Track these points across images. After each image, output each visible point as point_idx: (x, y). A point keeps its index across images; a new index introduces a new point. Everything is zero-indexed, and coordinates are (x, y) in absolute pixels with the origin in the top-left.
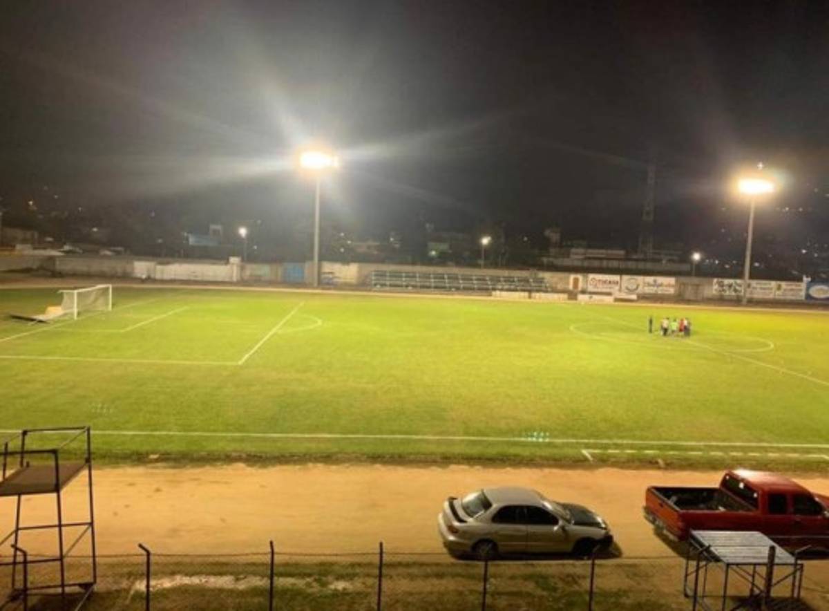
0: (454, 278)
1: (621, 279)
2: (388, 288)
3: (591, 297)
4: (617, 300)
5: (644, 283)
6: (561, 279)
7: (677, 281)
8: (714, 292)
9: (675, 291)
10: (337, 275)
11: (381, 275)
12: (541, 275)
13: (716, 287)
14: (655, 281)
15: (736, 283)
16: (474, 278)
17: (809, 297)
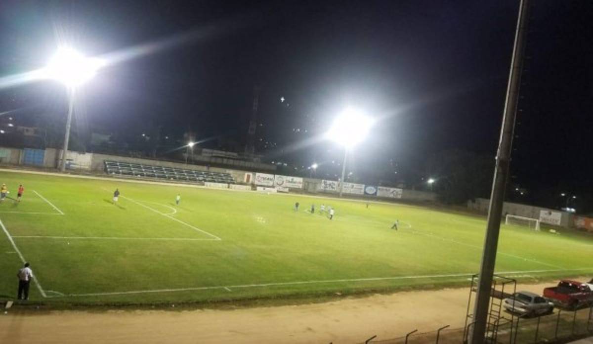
0: (170, 170)
1: (274, 177)
2: (120, 175)
3: (264, 189)
4: (278, 191)
5: (287, 180)
6: (239, 175)
7: (303, 181)
8: (322, 188)
9: (303, 186)
10: (74, 162)
11: (113, 164)
12: (228, 171)
13: (323, 185)
14: (292, 179)
15: (333, 183)
16: (184, 171)
17: (365, 193)
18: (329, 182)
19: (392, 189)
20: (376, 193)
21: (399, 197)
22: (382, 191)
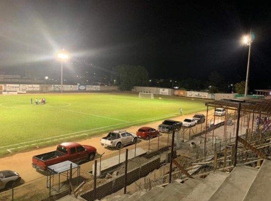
1: (20, 86)
3: (8, 93)
5: (29, 87)
7: (40, 86)
8: (52, 89)
13: (53, 87)
15: (59, 86)
17: (79, 89)
18: (56, 86)
19: (94, 86)
20: (85, 89)
21: (99, 90)
22: (89, 88)
